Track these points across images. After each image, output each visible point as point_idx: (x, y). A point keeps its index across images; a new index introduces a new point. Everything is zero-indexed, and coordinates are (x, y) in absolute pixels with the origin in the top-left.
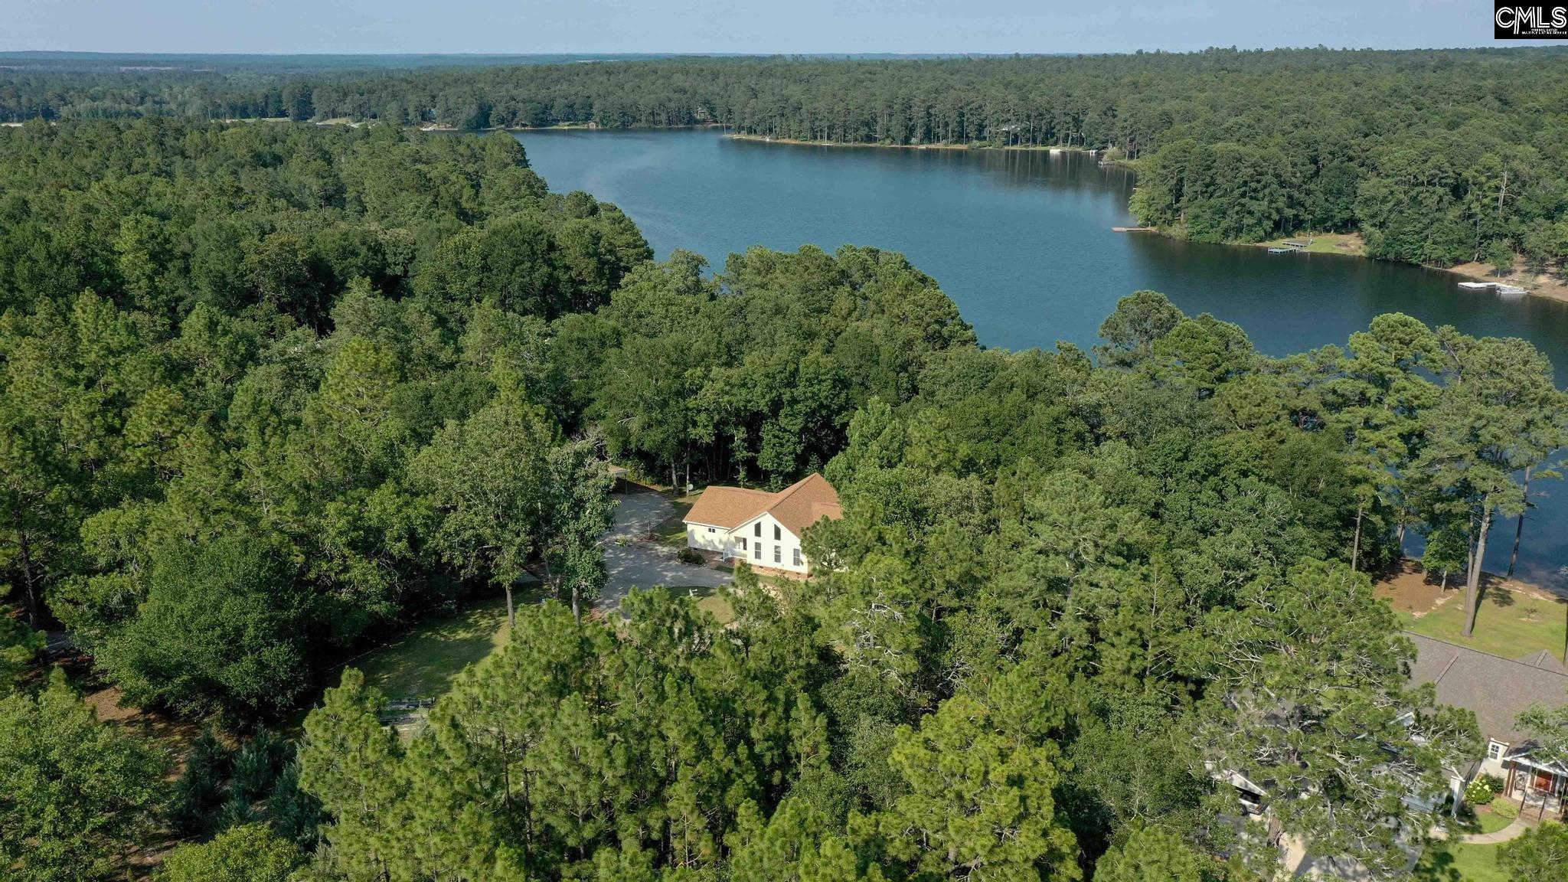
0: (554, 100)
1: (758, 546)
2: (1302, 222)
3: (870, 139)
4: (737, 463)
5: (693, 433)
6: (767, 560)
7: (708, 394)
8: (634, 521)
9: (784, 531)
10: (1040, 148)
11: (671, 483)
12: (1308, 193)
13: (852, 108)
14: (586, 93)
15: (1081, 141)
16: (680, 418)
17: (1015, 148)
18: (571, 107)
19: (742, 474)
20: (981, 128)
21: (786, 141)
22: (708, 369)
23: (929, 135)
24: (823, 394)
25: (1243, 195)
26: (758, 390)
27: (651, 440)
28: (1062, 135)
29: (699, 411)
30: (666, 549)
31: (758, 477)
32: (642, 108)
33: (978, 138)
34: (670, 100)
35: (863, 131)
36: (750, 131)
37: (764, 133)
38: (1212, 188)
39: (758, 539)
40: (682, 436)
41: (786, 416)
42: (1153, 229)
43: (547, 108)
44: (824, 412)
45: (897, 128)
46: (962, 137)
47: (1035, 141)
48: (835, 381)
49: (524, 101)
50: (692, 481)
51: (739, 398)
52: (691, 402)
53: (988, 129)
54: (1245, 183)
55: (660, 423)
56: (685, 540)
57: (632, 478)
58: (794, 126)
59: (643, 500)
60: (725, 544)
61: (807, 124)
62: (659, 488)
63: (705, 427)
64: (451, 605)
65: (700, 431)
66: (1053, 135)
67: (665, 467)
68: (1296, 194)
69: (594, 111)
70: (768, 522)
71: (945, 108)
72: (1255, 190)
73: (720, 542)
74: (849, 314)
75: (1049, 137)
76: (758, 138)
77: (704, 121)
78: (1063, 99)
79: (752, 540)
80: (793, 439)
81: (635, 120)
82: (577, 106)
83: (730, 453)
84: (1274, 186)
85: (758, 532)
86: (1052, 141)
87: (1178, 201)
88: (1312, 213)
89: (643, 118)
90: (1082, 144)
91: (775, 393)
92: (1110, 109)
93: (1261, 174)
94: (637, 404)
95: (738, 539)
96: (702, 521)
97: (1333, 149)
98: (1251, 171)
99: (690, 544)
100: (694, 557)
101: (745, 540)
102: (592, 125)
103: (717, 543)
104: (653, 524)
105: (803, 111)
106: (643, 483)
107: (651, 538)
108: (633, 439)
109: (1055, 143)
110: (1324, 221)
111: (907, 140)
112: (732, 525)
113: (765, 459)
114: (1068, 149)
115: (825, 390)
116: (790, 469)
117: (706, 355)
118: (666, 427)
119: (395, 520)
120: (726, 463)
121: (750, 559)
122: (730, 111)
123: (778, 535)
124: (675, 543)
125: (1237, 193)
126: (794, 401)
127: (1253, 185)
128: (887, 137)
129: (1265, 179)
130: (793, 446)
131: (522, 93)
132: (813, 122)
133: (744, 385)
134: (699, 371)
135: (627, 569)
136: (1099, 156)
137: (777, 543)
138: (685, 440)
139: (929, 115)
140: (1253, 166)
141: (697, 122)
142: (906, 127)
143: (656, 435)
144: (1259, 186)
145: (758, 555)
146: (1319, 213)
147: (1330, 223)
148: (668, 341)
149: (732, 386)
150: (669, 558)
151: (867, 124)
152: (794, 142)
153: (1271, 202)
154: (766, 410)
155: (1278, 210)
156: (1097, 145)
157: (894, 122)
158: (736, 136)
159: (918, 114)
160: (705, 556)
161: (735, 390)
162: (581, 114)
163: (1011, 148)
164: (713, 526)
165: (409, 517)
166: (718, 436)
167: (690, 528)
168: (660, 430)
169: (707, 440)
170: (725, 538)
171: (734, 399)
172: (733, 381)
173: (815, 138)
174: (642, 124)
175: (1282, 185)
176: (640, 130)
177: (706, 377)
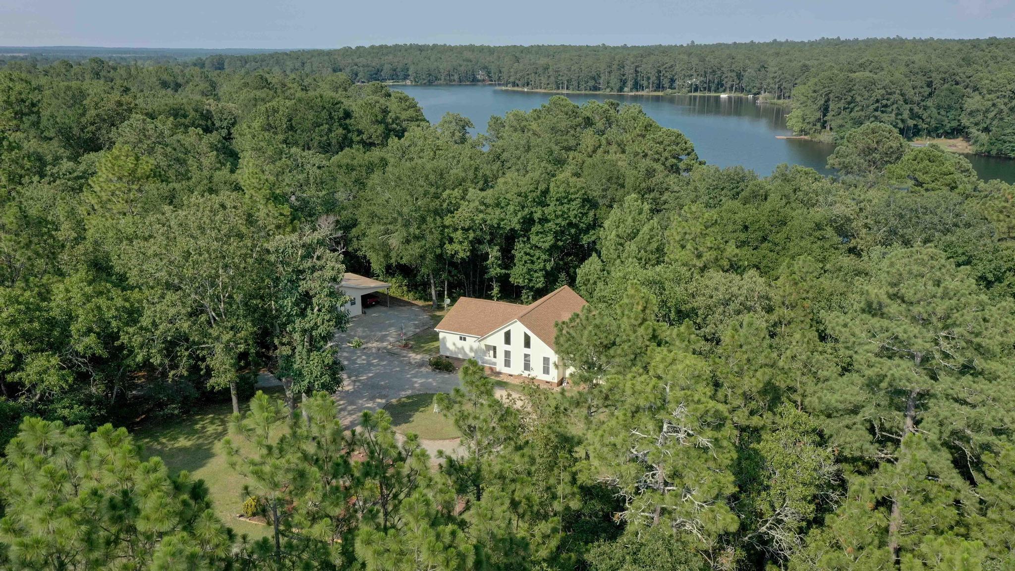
0: (382, 65)
1: (507, 354)
2: (919, 130)
3: (596, 88)
4: (491, 279)
5: (449, 248)
6: (517, 368)
7: (464, 214)
8: (393, 331)
9: (534, 339)
10: (713, 94)
11: (431, 299)
12: (926, 108)
13: (583, 68)
14: (406, 61)
15: (742, 90)
16: (437, 234)
17: (696, 94)
18: (395, 70)
19: (496, 290)
20: (672, 81)
21: (539, 90)
22: (465, 191)
23: (637, 86)
24: (572, 214)
25: (876, 110)
26: (511, 208)
27: (409, 254)
28: (728, 86)
29: (456, 230)
30: (419, 357)
31: (511, 293)
32: (442, 71)
33: (671, 87)
34: (461, 66)
35: (591, 83)
36: (514, 84)
37: (524, 86)
38: (852, 105)
39: (508, 348)
40: (438, 251)
41: (537, 233)
42: (806, 137)
43: (378, 71)
44: (573, 231)
45: (615, 81)
46: (659, 87)
47: (709, 90)
48: (584, 200)
49: (363, 66)
50: (449, 296)
51: (493, 216)
52: (448, 221)
53: (677, 83)
54: (877, 101)
55: (417, 238)
56: (438, 348)
57: (395, 292)
58: (544, 80)
59: (405, 312)
60: (476, 352)
61: (552, 79)
62: (421, 303)
63: (461, 243)
64: (174, 409)
65: (456, 247)
66: (722, 86)
67: (426, 285)
68: (916, 109)
69: (410, 73)
70: (518, 330)
71: (648, 68)
72: (886, 106)
73: (471, 349)
74: (594, 151)
75: (720, 87)
76: (520, 89)
77: (484, 80)
78: (730, 60)
79: (502, 347)
80: (544, 257)
81: (437, 78)
82: (398, 70)
83: (485, 270)
84: (901, 102)
85: (508, 340)
86: (721, 89)
87: (825, 115)
88: (928, 123)
89: (443, 78)
90: (742, 92)
91: (526, 210)
92: (763, 66)
93: (890, 94)
94: (396, 220)
95: (488, 347)
96: (453, 329)
97: (944, 76)
98: (883, 92)
99: (442, 352)
100: (444, 365)
101: (495, 348)
102: (408, 82)
103: (467, 350)
104: (410, 334)
105: (550, 70)
106: (406, 298)
107: (406, 346)
108: (393, 254)
109: (724, 91)
110: (937, 129)
111: (621, 89)
112: (482, 332)
113: (517, 275)
114: (733, 95)
115: (574, 209)
116: (540, 285)
117: (464, 180)
118: (423, 242)
119: (80, 311)
120: (482, 282)
121: (500, 366)
122: (500, 72)
123: (527, 344)
124: (429, 351)
125: (872, 107)
126: (544, 220)
127: (884, 102)
128: (608, 87)
129: (893, 98)
130: (544, 262)
131: (362, 61)
132: (557, 78)
133: (498, 205)
134: (457, 193)
135: (377, 375)
136: (755, 99)
137: (527, 351)
138: (441, 255)
139: (636, 72)
140: (884, 88)
141: (479, 81)
142: (621, 80)
143: (415, 249)
144: (889, 103)
145: (507, 363)
146: (933, 123)
147: (941, 131)
148: (429, 166)
149: (487, 206)
150: (421, 365)
151: (594, 78)
152: (543, 91)
153: (897, 115)
154: (518, 227)
155: (903, 121)
156: (755, 90)
157: (612, 77)
158: (504, 88)
159: (629, 71)
160: (455, 364)
161: (490, 210)
162: (401, 75)
163: (693, 94)
164: (463, 334)
165: (99, 308)
166: (473, 251)
167: (441, 336)
168: (418, 244)
169: (461, 255)
170: (476, 345)
171: (488, 218)
172: (487, 201)
173: (558, 88)
174: (441, 82)
175: (906, 102)
176: (440, 85)
177: (463, 198)
